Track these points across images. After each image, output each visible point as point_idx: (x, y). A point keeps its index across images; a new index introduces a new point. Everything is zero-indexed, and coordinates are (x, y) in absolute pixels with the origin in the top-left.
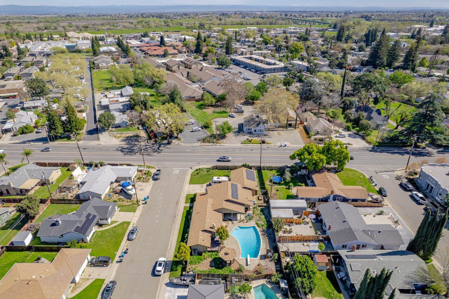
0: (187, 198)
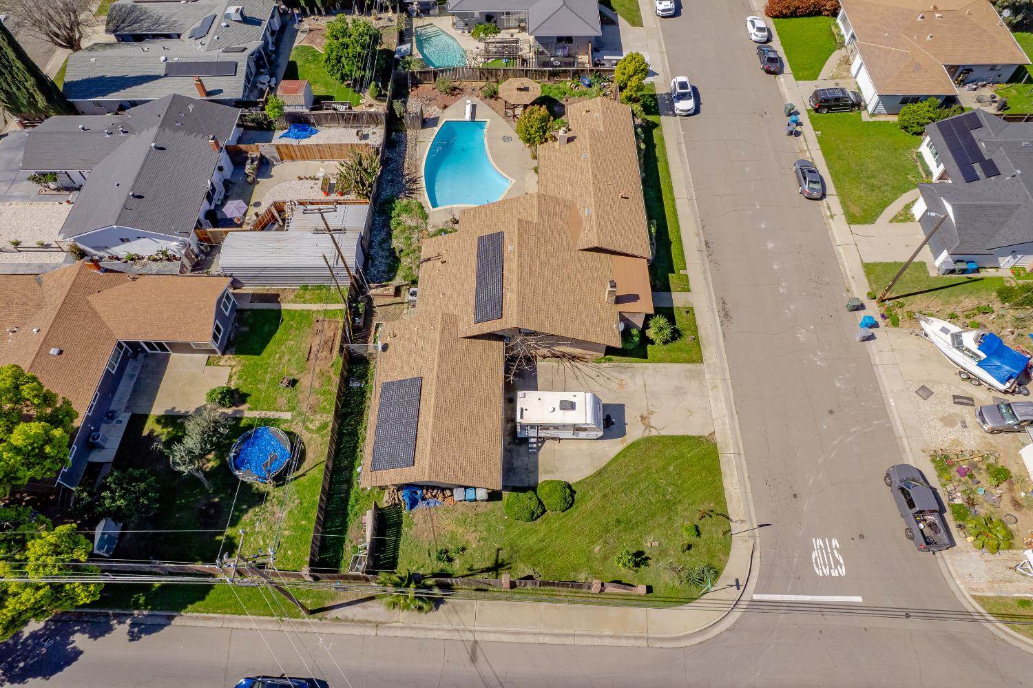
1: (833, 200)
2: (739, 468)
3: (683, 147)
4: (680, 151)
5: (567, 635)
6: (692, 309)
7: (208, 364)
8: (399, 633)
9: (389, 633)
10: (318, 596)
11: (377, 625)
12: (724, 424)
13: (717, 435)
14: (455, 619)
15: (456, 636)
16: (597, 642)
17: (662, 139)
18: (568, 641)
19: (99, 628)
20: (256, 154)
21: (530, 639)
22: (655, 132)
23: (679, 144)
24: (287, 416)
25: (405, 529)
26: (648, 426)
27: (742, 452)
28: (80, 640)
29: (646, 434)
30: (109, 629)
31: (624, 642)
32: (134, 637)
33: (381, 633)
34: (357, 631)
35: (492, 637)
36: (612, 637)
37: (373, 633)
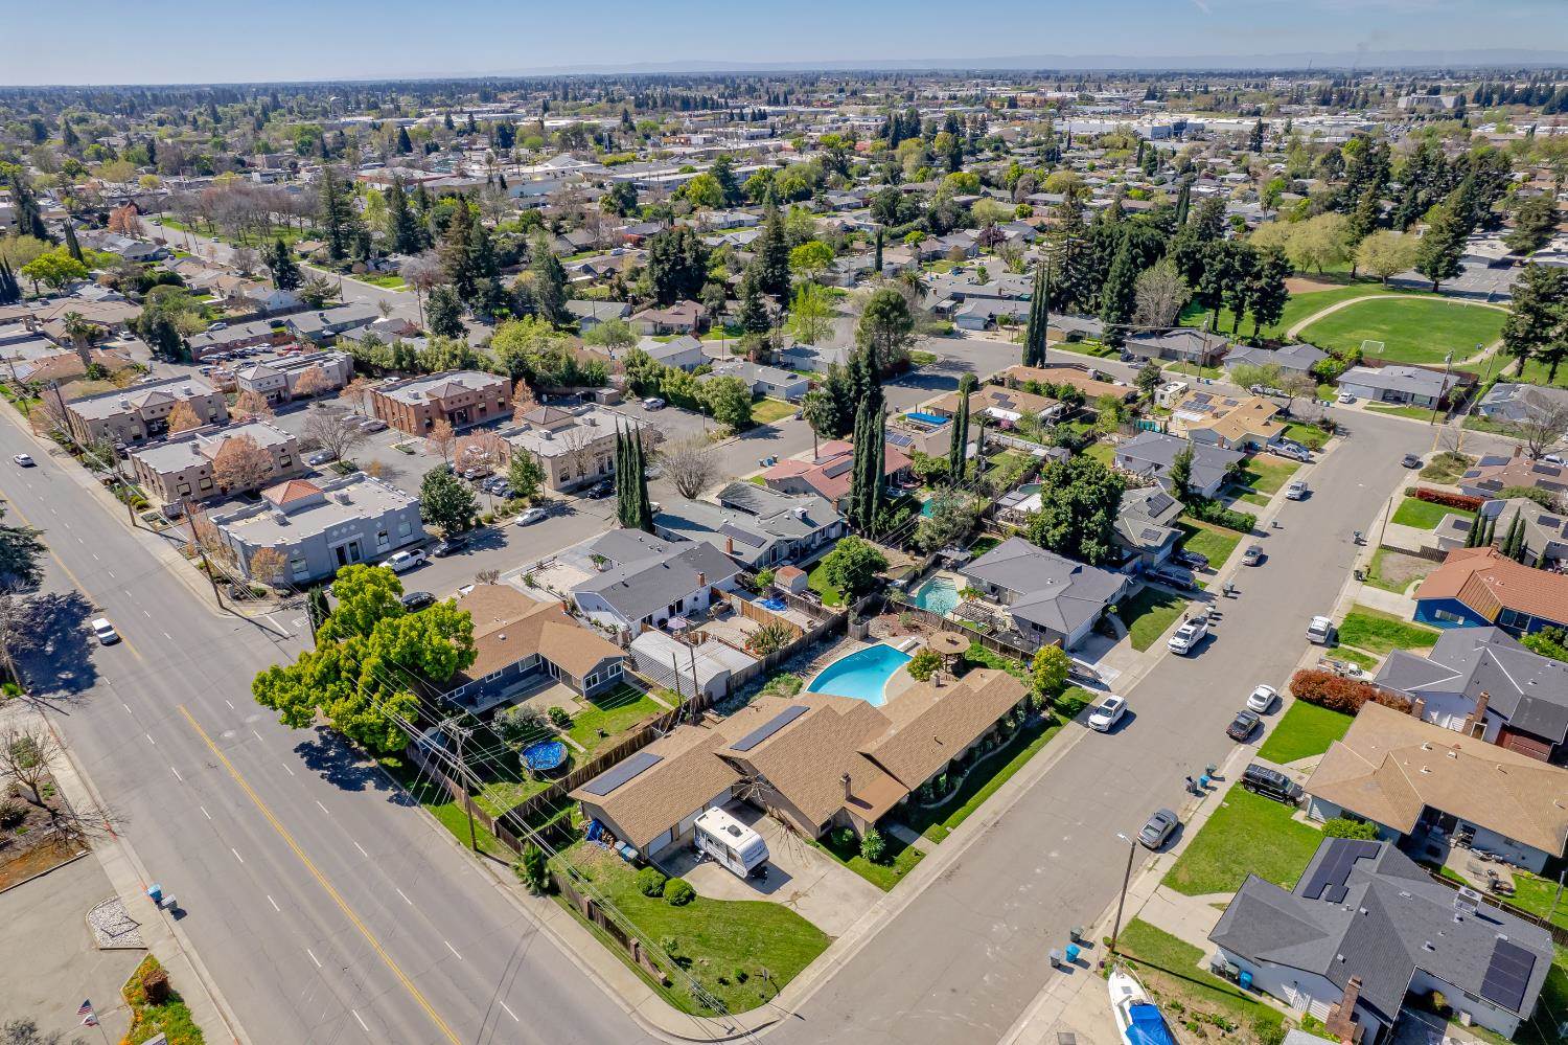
0: (901, 875)
1: (1167, 861)
2: (828, 971)
3: (1066, 751)
4: (1060, 750)
5: (590, 969)
6: (924, 855)
7: (574, 699)
8: (506, 895)
9: (500, 890)
10: (489, 845)
11: (500, 882)
12: (852, 938)
13: (837, 942)
14: (542, 909)
15: (531, 918)
16: (602, 986)
17: (1052, 737)
18: (587, 972)
19: (382, 785)
20: (726, 601)
21: (567, 953)
22: (1051, 730)
23: (1064, 747)
24: (582, 750)
25: (572, 847)
26: (793, 901)
27: (844, 964)
28: (370, 784)
29: (786, 905)
30: (385, 789)
31: (617, 1001)
32: (391, 800)
33: (499, 888)
34: (487, 876)
35: (549, 935)
36: (614, 991)
37: (494, 883)
